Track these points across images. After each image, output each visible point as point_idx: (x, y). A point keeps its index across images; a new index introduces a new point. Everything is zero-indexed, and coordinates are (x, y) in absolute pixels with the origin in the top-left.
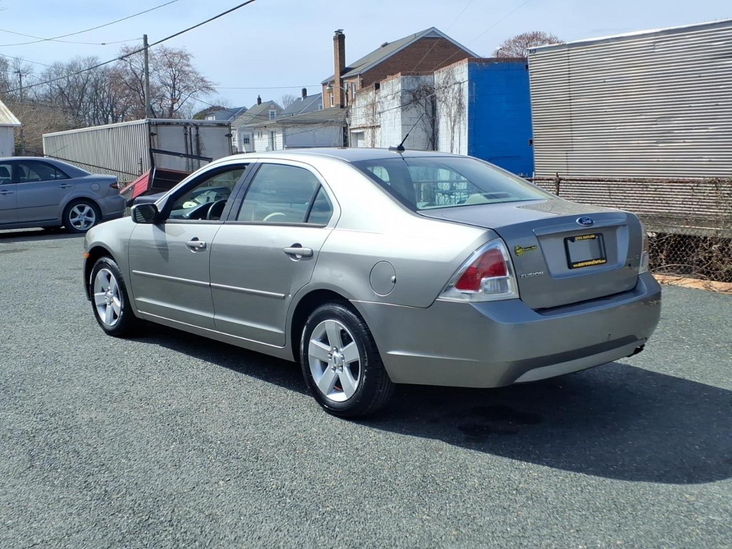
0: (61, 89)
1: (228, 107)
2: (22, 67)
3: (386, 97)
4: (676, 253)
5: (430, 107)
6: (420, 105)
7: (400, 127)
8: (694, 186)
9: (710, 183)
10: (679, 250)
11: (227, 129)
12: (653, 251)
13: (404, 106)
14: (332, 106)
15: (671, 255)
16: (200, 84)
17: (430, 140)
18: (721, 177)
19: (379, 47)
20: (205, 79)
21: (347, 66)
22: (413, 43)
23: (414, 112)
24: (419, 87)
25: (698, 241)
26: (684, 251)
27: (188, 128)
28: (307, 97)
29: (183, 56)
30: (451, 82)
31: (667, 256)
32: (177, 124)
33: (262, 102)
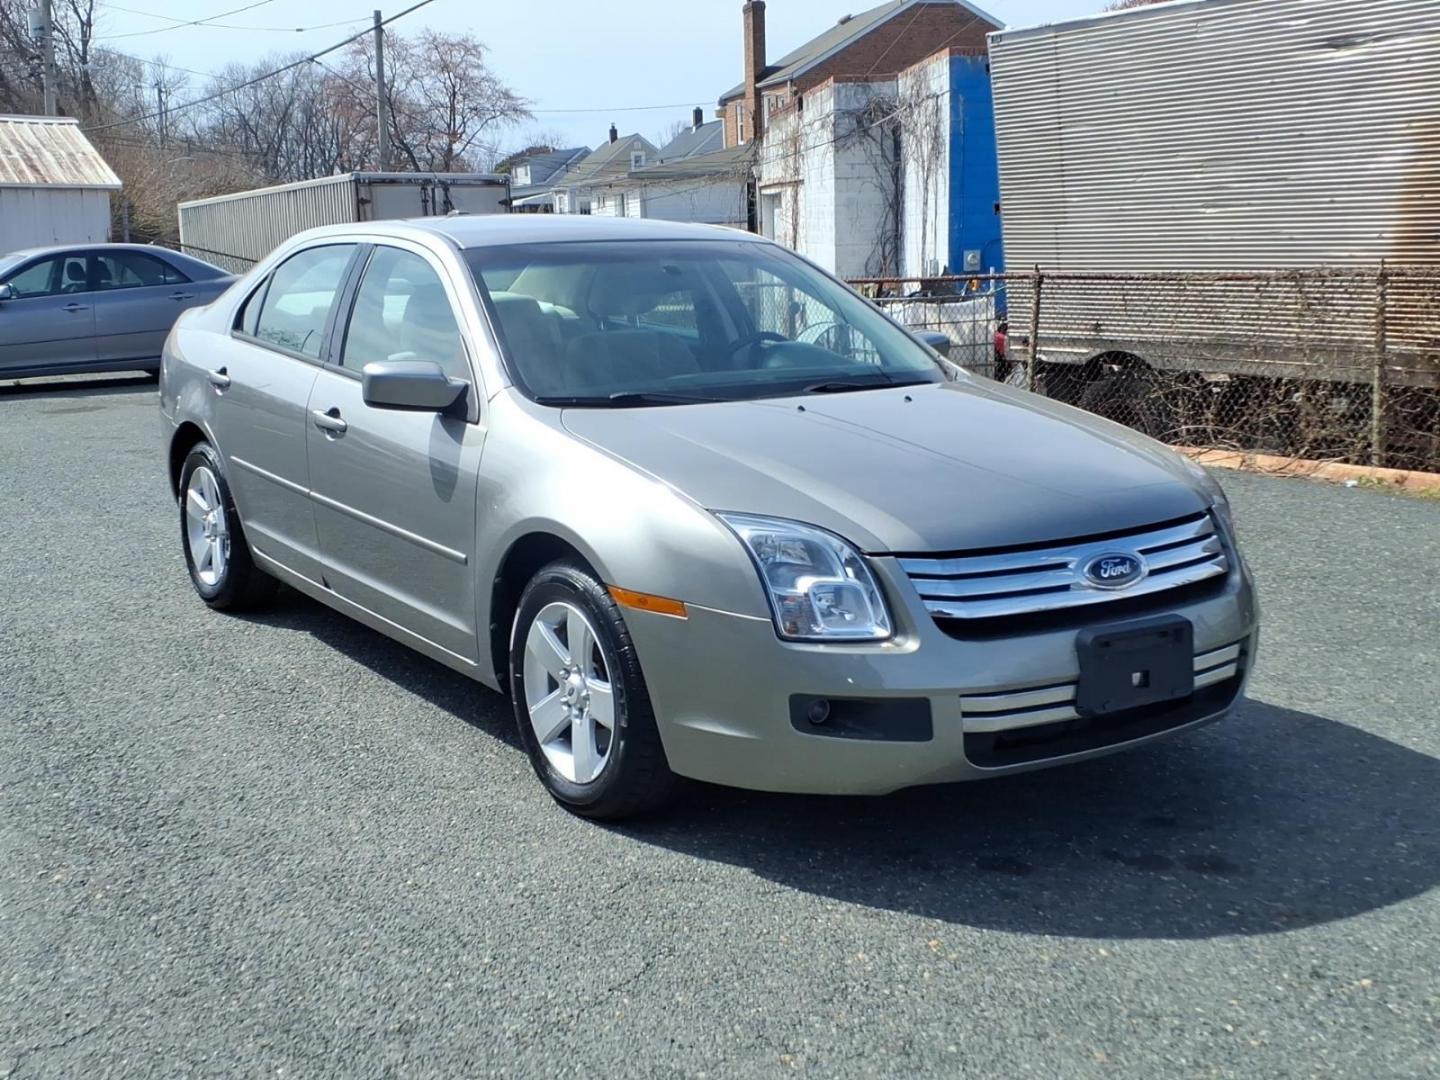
0: (242, 116)
1: (563, 148)
2: (169, 74)
3: (810, 125)
4: (1232, 409)
5: (889, 143)
6: (870, 139)
7: (833, 181)
8: (1261, 286)
9: (1285, 278)
10: (1236, 403)
11: (503, 190)
12: (1194, 406)
13: (840, 142)
14: (741, 143)
15: (1223, 413)
16: (502, 103)
17: (890, 206)
18: (1304, 269)
19: (836, 23)
20: (513, 93)
21: (769, 63)
22: (897, 16)
23: (858, 153)
24: (869, 102)
25: (1268, 386)
26: (1245, 404)
27: (429, 188)
28: (702, 125)
29: (470, 49)
30: (924, 93)
31: (1218, 414)
32: (409, 181)
33: (619, 136)
